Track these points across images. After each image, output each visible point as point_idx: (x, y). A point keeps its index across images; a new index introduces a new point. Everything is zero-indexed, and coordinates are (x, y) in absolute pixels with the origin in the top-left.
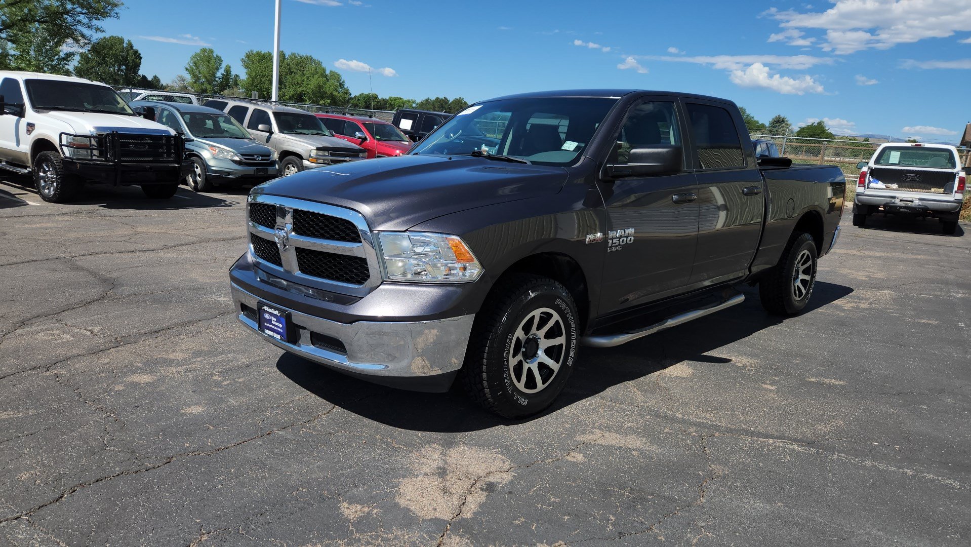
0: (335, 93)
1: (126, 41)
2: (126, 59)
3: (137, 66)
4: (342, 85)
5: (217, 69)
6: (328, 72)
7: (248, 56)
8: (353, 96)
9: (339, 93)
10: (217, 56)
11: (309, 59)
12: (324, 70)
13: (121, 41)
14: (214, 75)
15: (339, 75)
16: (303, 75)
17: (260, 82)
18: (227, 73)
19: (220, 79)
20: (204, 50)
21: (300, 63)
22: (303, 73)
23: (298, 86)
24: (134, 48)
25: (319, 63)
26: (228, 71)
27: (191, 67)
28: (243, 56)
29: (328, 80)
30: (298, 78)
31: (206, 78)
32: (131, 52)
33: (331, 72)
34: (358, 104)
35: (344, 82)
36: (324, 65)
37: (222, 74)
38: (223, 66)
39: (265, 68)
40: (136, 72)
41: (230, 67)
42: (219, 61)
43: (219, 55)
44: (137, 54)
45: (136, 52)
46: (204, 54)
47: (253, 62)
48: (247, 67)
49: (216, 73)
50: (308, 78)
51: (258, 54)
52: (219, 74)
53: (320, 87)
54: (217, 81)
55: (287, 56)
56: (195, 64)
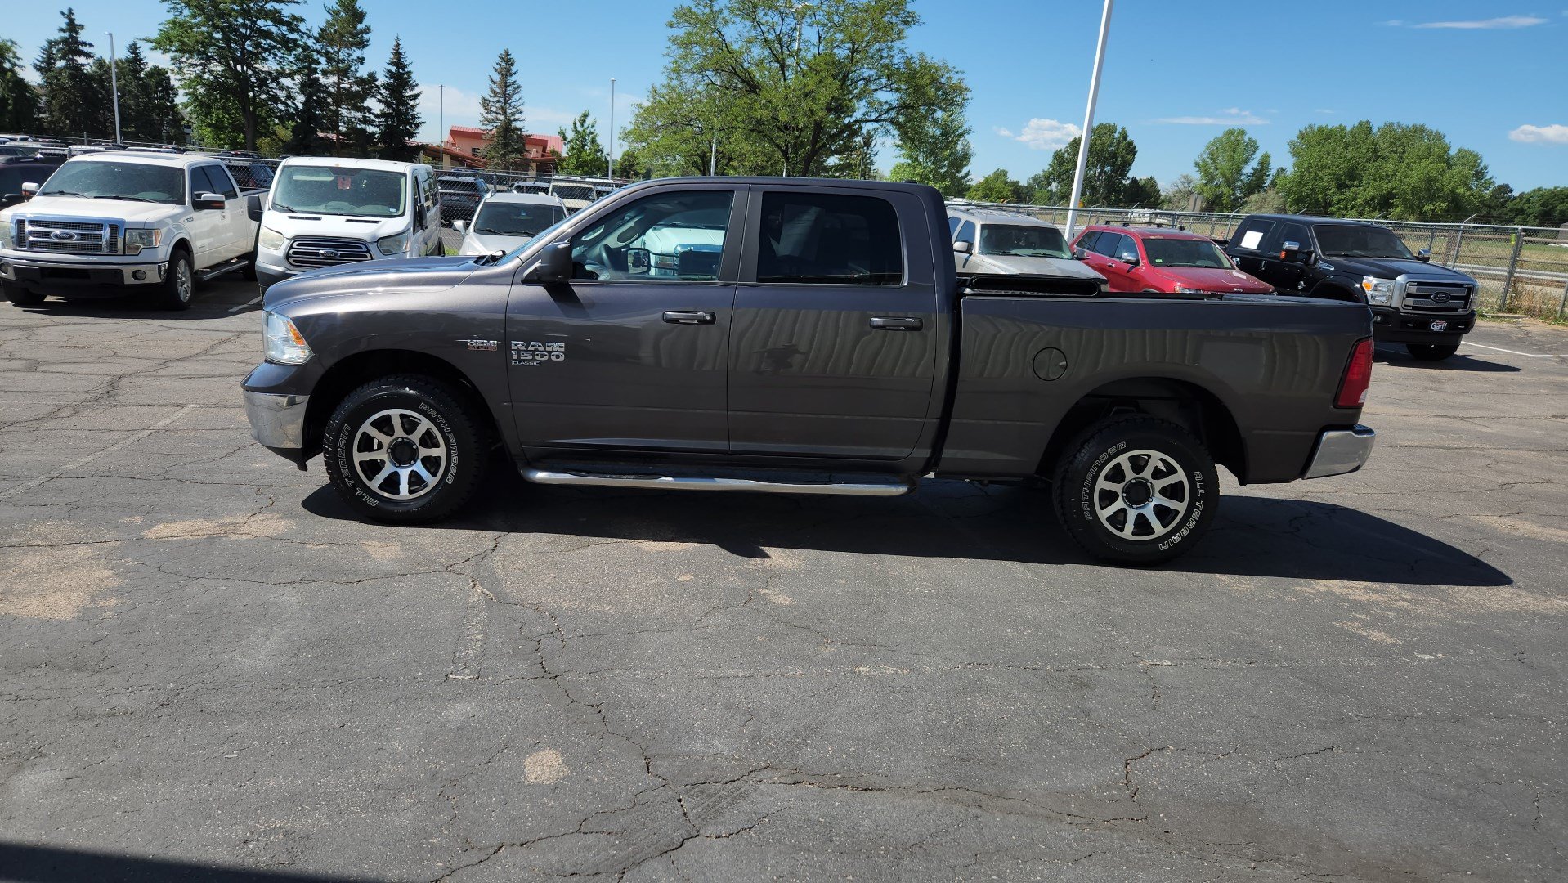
0: (1461, 190)
1: (1119, 130)
2: (1114, 155)
3: (1127, 164)
4: (1479, 174)
5: (1247, 161)
6: (1453, 152)
7: (1302, 136)
8: (1516, 193)
9: (1470, 189)
10: (1250, 139)
11: (1419, 131)
12: (1446, 149)
13: (1112, 129)
14: (1239, 171)
15: (1476, 156)
16: (1401, 160)
17: (1315, 178)
18: (1262, 166)
19: (1249, 176)
20: (1230, 132)
21: (1399, 139)
22: (1401, 158)
23: (1386, 181)
24: (1128, 139)
25: (1439, 137)
26: (1264, 163)
27: (1204, 161)
28: (1294, 136)
29: (1449, 167)
30: (1389, 166)
31: (1223, 175)
32: (1122, 145)
33: (1460, 150)
34: (1526, 207)
35: (1486, 168)
36: (1447, 140)
37: (1253, 169)
38: (1258, 156)
39: (1329, 154)
40: (1124, 175)
41: (1269, 156)
42: (1253, 147)
43: (1254, 138)
44: (1131, 147)
45: (1131, 144)
46: (1228, 138)
47: (1309, 145)
48: (1296, 152)
49: (1243, 168)
50: (1408, 165)
51: (1321, 130)
52: (1248, 169)
53: (1430, 180)
54: (1242, 181)
55: (1375, 130)
56: (1212, 155)
